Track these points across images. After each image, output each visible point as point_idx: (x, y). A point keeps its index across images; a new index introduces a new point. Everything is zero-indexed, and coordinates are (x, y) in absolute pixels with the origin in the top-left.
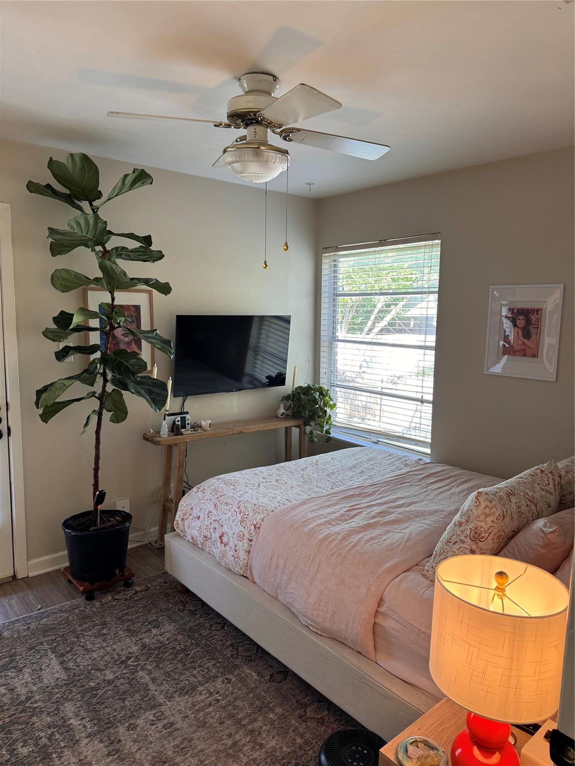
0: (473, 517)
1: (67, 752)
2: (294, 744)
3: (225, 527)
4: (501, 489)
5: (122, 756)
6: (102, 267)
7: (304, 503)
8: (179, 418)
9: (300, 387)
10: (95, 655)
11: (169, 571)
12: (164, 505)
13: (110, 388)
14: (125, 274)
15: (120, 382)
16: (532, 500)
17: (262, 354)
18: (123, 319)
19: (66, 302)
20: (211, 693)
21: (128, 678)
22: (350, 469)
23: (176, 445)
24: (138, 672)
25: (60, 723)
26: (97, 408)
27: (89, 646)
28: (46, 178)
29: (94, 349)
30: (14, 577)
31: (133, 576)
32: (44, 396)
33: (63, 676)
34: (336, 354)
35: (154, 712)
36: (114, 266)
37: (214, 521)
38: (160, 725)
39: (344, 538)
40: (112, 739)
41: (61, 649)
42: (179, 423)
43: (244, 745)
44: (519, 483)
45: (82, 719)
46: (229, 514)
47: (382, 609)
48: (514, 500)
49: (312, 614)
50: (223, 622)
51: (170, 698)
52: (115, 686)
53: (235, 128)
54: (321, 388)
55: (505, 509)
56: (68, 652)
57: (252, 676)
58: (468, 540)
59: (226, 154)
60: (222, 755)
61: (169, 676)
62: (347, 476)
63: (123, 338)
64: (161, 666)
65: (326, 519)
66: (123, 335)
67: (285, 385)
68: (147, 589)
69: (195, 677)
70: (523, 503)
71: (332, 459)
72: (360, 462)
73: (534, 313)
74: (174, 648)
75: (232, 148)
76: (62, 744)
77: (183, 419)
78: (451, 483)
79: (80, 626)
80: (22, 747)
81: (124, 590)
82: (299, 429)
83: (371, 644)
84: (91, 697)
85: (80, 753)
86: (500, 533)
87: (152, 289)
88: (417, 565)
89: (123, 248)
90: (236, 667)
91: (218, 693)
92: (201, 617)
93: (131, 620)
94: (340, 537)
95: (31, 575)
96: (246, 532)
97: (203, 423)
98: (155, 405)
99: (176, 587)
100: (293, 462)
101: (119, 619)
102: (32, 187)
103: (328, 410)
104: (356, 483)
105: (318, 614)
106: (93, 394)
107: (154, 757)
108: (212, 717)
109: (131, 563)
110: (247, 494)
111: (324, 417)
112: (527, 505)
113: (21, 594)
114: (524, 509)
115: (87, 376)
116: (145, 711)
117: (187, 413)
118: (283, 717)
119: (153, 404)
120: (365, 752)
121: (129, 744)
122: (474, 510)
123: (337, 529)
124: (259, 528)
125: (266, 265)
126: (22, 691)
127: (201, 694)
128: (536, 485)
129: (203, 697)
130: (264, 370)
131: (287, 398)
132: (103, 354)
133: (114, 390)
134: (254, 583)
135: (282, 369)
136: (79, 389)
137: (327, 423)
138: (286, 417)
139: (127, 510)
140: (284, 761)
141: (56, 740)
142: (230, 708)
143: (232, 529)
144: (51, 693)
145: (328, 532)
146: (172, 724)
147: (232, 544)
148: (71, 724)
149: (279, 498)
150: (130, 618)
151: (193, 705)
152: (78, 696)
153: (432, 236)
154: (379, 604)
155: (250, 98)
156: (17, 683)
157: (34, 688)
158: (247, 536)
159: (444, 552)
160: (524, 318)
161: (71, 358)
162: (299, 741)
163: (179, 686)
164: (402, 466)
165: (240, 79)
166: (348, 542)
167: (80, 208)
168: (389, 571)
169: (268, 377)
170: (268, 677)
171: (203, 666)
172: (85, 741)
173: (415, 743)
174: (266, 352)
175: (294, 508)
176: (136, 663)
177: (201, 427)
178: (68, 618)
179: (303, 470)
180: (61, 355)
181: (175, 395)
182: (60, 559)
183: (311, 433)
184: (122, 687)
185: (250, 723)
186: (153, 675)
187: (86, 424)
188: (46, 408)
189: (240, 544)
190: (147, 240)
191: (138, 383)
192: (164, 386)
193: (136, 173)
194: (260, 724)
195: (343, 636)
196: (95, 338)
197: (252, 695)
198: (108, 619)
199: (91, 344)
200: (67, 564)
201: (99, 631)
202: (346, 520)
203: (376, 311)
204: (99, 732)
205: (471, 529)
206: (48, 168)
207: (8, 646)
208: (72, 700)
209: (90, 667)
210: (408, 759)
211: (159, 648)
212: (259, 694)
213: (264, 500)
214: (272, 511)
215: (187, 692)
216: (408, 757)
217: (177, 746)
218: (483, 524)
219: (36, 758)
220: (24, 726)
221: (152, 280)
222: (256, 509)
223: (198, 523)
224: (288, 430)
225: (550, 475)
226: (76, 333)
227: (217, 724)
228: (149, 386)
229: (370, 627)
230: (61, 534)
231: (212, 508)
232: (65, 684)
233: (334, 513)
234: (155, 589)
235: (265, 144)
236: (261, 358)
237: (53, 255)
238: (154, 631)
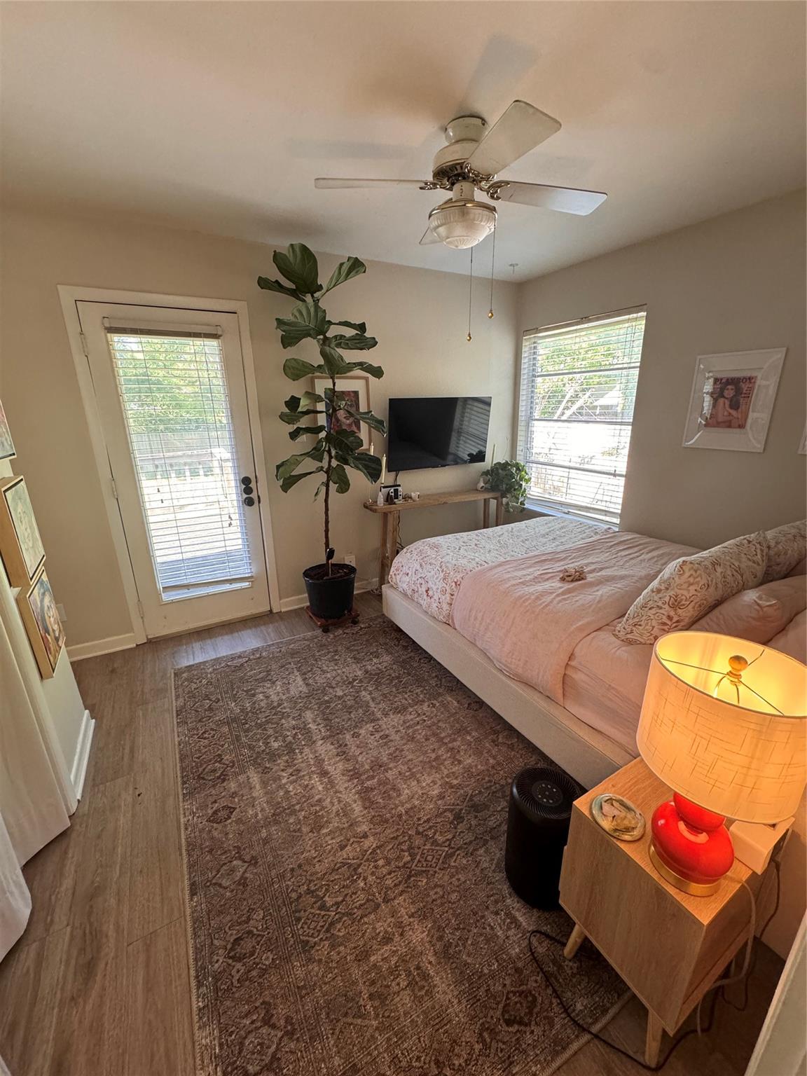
0: (675, 585)
1: (307, 750)
2: (486, 764)
3: (430, 583)
4: (706, 558)
5: (348, 757)
6: (323, 353)
7: (500, 565)
8: (392, 490)
9: (499, 463)
10: (329, 675)
11: (386, 614)
12: (382, 561)
13: (334, 463)
14: (342, 359)
15: (341, 457)
16: (738, 570)
17: (465, 435)
18: (344, 402)
19: (296, 388)
20: (419, 714)
21: (354, 696)
22: (543, 536)
23: (390, 512)
24: (361, 691)
25: (302, 726)
26: (325, 480)
27: (325, 668)
28: (274, 274)
29: (321, 428)
30: (271, 611)
31: (359, 616)
32: (281, 470)
33: (305, 689)
34: (532, 432)
35: (373, 724)
36: (333, 352)
37: (420, 578)
38: (378, 736)
39: (537, 598)
40: (340, 743)
41: (304, 669)
42: (393, 494)
43: (445, 760)
44: (724, 553)
45: (318, 725)
46: (433, 573)
47: (572, 663)
48: (719, 570)
49: (506, 661)
50: (430, 658)
51: (386, 715)
52: (344, 701)
53: (441, 188)
54: (518, 463)
55: (709, 579)
56: (309, 671)
57: (453, 703)
58: (666, 606)
59: (432, 218)
60: (427, 766)
61: (386, 697)
62: (540, 542)
63: (344, 420)
64: (379, 688)
65: (521, 580)
66: (345, 418)
67: (484, 461)
68: (370, 627)
69: (406, 700)
70: (729, 572)
71: (526, 526)
72: (553, 530)
73: (746, 381)
74: (390, 675)
75: (437, 210)
76: (303, 743)
77: (396, 491)
78: (641, 550)
79: (318, 651)
80: (274, 741)
81: (352, 626)
82: (496, 501)
83: (560, 691)
84: (325, 708)
85: (316, 751)
86: (702, 602)
87: (369, 375)
88: (607, 625)
89: (342, 337)
90: (440, 694)
91: (424, 714)
92: (412, 651)
93: (357, 650)
94: (533, 597)
95: (283, 610)
96: (447, 588)
97: (413, 495)
98: (372, 478)
99: (392, 626)
100: (490, 529)
101: (348, 648)
102: (264, 283)
103: (524, 484)
104: (550, 548)
105: (511, 662)
106: (321, 469)
107: (372, 762)
108: (419, 734)
109: (355, 605)
110: (448, 556)
111: (520, 491)
112: (733, 575)
113: (276, 624)
114: (730, 579)
115: (316, 454)
116: (367, 723)
117: (399, 486)
118: (478, 740)
119: (369, 477)
120: (554, 790)
121: (354, 748)
122: (676, 579)
123: (531, 589)
124: (459, 585)
125: (470, 338)
126: (274, 698)
127: (410, 714)
128: (743, 555)
129: (412, 717)
130: (466, 448)
131: (486, 473)
132: (328, 434)
133: (338, 465)
134: (456, 629)
135: (482, 448)
136: (309, 464)
137: (522, 495)
138: (485, 490)
139: (353, 564)
140: (479, 777)
141: (299, 739)
142: (434, 727)
143: (436, 585)
144: (296, 702)
145: (523, 592)
146: (387, 736)
147: (436, 597)
148: (310, 728)
149: (477, 560)
150: (356, 648)
151: (404, 722)
152: (316, 706)
153: (638, 308)
154: (570, 657)
155: (457, 147)
156: (271, 692)
157: (284, 697)
158: (449, 591)
159: (638, 616)
160: (733, 387)
161: (304, 438)
162: (492, 761)
163: (393, 706)
164: (592, 534)
165: (446, 129)
166: (541, 602)
167: (304, 301)
168: (580, 629)
169: (469, 455)
170: (466, 705)
171: (412, 692)
172: (321, 742)
173: (610, 801)
174: (467, 433)
175: (491, 569)
176: (360, 685)
177: (411, 498)
178: (309, 645)
179: (499, 536)
180: (294, 435)
181: (389, 470)
182: (302, 600)
183: (507, 504)
184: (349, 702)
185: (450, 742)
186: (373, 695)
187: (317, 494)
188: (285, 479)
189: (443, 597)
190: (362, 327)
191: (356, 459)
192: (378, 461)
193: (352, 261)
194: (459, 744)
195: (534, 682)
196: (322, 420)
197: (452, 719)
198: (340, 648)
199: (319, 424)
200: (308, 604)
201: (332, 656)
202: (540, 582)
203: (565, 401)
204: (330, 736)
205: (671, 597)
206: (274, 262)
207: (265, 664)
208: (311, 709)
209: (325, 685)
210: (603, 817)
211: (379, 674)
212: (459, 718)
213: (464, 561)
214: (471, 571)
215: (399, 712)
216: (603, 814)
217: (391, 754)
218: (685, 593)
219: (284, 751)
220: (275, 726)
221: (366, 363)
222: (456, 570)
223: (407, 579)
224: (486, 502)
225: (758, 546)
226: (306, 416)
227: (424, 740)
228: (366, 461)
229: (560, 677)
230: (302, 582)
231: (418, 567)
232: (306, 696)
233: (529, 575)
234: (376, 627)
235: (472, 201)
236: (464, 439)
237: (285, 347)
238: (375, 660)
